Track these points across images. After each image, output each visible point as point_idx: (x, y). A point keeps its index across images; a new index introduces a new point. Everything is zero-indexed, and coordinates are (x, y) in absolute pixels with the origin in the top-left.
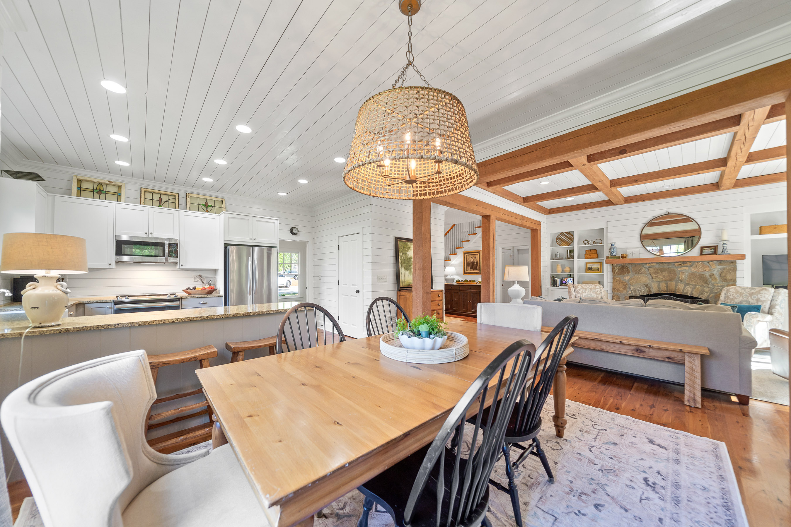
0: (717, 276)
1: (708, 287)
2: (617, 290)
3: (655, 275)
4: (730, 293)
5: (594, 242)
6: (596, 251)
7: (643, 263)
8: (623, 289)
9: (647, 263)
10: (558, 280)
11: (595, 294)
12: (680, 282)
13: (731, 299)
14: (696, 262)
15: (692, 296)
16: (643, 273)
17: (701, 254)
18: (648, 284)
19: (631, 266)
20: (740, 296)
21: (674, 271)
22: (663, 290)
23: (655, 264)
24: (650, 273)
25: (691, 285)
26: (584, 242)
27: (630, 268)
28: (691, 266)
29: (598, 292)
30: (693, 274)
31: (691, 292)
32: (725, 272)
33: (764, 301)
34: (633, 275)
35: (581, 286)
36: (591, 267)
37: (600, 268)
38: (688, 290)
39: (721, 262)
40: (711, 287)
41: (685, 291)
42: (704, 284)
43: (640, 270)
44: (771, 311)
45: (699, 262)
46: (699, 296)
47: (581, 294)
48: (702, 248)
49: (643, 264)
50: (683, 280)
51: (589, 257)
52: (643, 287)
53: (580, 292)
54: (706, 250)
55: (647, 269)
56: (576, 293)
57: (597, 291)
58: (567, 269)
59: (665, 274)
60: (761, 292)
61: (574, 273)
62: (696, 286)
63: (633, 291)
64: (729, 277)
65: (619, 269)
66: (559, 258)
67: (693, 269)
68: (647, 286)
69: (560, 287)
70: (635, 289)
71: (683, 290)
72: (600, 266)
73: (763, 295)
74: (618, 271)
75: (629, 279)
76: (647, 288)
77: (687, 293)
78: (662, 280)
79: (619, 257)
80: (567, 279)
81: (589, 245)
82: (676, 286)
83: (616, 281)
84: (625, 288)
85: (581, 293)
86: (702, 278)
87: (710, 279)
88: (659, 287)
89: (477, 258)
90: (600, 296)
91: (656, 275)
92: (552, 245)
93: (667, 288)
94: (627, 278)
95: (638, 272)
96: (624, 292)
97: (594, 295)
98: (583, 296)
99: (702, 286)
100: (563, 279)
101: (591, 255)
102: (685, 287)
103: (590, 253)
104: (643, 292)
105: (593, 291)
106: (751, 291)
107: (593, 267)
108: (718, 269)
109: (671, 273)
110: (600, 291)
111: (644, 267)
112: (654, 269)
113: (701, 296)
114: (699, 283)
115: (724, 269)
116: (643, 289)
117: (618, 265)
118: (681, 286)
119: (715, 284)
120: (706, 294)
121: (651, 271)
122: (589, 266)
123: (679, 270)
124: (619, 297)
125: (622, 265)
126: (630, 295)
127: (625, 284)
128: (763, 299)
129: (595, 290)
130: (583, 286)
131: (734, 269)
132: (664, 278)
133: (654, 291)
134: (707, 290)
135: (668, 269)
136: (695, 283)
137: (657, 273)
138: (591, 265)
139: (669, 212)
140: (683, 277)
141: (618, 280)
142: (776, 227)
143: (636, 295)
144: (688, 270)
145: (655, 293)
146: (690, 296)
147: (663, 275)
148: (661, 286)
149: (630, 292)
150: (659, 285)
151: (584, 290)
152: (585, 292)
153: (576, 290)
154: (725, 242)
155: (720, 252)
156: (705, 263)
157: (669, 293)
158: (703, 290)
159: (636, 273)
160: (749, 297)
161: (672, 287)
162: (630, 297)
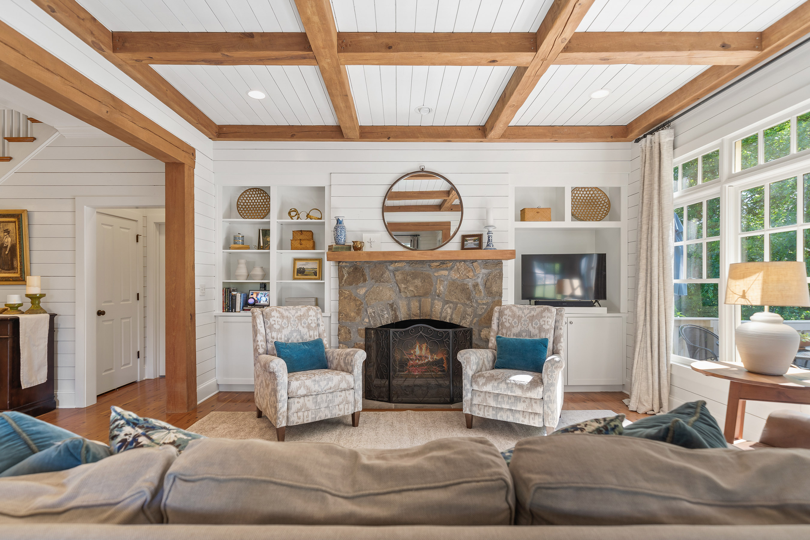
0: (481, 287)
1: (472, 306)
2: (347, 316)
3: (403, 286)
4: (506, 317)
5: (308, 216)
6: (310, 234)
7: (386, 262)
8: (355, 315)
9: (392, 262)
10: (238, 295)
11: (307, 330)
12: (437, 297)
13: (509, 329)
14: (456, 261)
15: (452, 322)
16: (387, 282)
17: (463, 248)
18: (393, 303)
19: (369, 267)
20: (519, 322)
21: (429, 277)
22: (414, 313)
23: (404, 264)
24: (397, 280)
25: (451, 302)
26: (289, 213)
27: (367, 271)
28: (451, 269)
29: (313, 325)
30: (453, 283)
31: (451, 316)
32: (490, 279)
33: (548, 330)
34: (371, 286)
35: (280, 313)
36: (303, 269)
37: (318, 270)
38: (447, 313)
39: (486, 263)
40: (475, 305)
41: (444, 315)
42: (466, 301)
43: (382, 275)
44: (557, 348)
45: (460, 261)
46: (460, 322)
47: (279, 331)
48: (464, 238)
49: (388, 264)
50: (441, 294)
51: (299, 246)
52: (387, 309)
53: (277, 327)
54: (469, 242)
55: (392, 274)
56: (268, 331)
57: (310, 322)
58: (258, 271)
59: (418, 282)
60: (544, 314)
61: (271, 281)
62: (457, 304)
63: (372, 317)
64: (495, 289)
65: (349, 273)
66: (241, 246)
67: (454, 275)
68: (392, 306)
69: (243, 313)
70: (374, 312)
71: (441, 313)
72: (318, 267)
73: (546, 319)
74: (348, 278)
75: (365, 293)
76: (392, 310)
77: (446, 317)
78: (413, 294)
79: (349, 248)
80: (257, 295)
81: (299, 220)
82: (432, 305)
83: (345, 298)
84: (358, 312)
85: (279, 329)
86: (464, 289)
87: (474, 293)
88: (409, 309)
89: (13, 234)
90: (315, 334)
91: (405, 284)
92: (228, 215)
93: (420, 309)
94: (362, 291)
95: (379, 279)
96: (357, 321)
97: (304, 331)
98: (283, 337)
99: (464, 304)
100: (250, 294)
101: (303, 242)
102: (443, 306)
103: (301, 237)
104: (387, 318)
105: (302, 322)
106: (530, 312)
107: (306, 269)
108: (483, 274)
109: (426, 281)
110: (315, 321)
111: (389, 270)
112: (403, 273)
113: (463, 321)
114: (460, 299)
115: (489, 274)
116: (385, 313)
117: (348, 264)
118: (438, 305)
119: (479, 301)
120: (469, 319)
121: (398, 276)
122: (299, 265)
123: (436, 274)
124: (349, 330)
125: (355, 264)
126: (367, 325)
127: (358, 303)
128: (546, 327)
129: (307, 320)
130: (284, 312)
131: (500, 275)
132: (417, 290)
133: (402, 316)
134: (469, 310)
135: (422, 273)
136: (456, 298)
137: (407, 280)
138: (303, 265)
139: (423, 167)
140: (441, 288)
141: (348, 296)
142: (539, 211)
143: (375, 325)
144: (448, 276)
145: (403, 320)
146: (450, 323)
147: (416, 284)
148: (412, 306)
149: (367, 320)
150: (409, 304)
151: (285, 321)
152: (287, 326)
153: (269, 322)
154: (491, 229)
155: (484, 245)
156: (467, 263)
157: (422, 318)
158: (465, 311)
159: (376, 281)
160: (530, 324)
161: (427, 308)
162: (366, 329)
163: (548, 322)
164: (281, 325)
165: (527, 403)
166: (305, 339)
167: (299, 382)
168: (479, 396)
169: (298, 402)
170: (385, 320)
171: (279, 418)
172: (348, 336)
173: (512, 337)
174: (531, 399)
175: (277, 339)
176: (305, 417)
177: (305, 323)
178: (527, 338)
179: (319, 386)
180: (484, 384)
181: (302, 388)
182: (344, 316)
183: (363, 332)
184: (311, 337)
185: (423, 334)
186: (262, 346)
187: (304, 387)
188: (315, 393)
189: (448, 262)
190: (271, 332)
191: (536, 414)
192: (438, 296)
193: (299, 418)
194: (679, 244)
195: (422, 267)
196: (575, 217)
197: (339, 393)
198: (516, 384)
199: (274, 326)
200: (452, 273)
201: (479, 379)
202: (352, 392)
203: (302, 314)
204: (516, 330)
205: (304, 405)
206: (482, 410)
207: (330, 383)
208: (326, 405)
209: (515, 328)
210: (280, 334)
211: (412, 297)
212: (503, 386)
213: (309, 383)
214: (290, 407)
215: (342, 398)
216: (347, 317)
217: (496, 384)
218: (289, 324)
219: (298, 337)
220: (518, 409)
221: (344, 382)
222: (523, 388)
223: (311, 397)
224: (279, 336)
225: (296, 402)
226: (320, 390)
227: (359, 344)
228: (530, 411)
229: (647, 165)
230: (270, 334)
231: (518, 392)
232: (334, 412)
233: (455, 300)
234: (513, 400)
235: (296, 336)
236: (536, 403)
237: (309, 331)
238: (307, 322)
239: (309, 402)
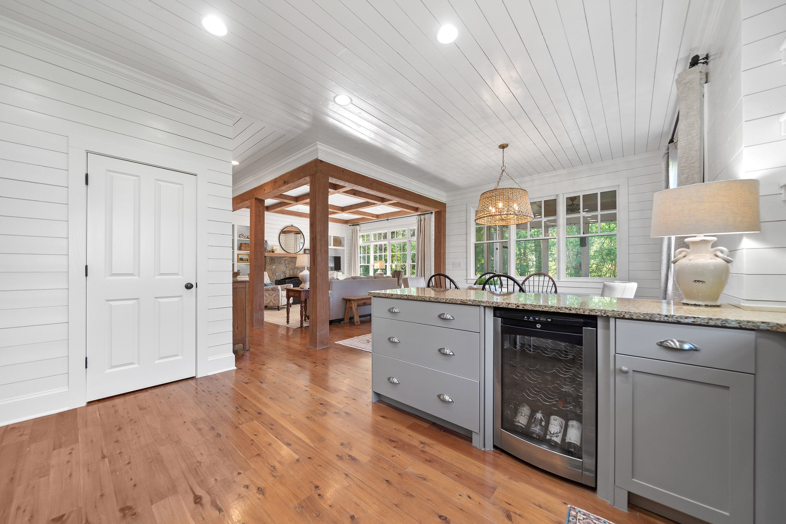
3: (288, 265)
5: (247, 237)
7: (282, 257)
9: (284, 257)
16: (282, 264)
17: (305, 253)
19: (277, 258)
22: (291, 275)
23: (288, 258)
24: (286, 264)
26: (239, 236)
27: (276, 260)
34: (276, 266)
37: (249, 259)
48: (305, 250)
52: (282, 273)
54: (307, 251)
55: (284, 261)
65: (270, 260)
68: (284, 272)
70: (278, 275)
74: (269, 262)
76: (284, 274)
79: (270, 251)
82: (297, 272)
83: (268, 269)
84: (273, 275)
93: (293, 273)
94: (274, 267)
95: (280, 263)
96: (273, 278)
101: (246, 248)
107: (244, 258)
111: (282, 260)
116: (282, 275)
117: (269, 257)
121: (286, 262)
122: (240, 257)
125: (272, 257)
126: (276, 279)
132: (292, 267)
133: (287, 276)
135: (294, 261)
137: (289, 263)
138: (242, 257)
139: (293, 225)
143: (279, 279)
150: (290, 272)
157: (294, 276)
161: (295, 273)
162: (276, 281)
170: (282, 277)
183: (274, 282)
185: (297, 281)
194: (360, 255)
195: (293, 259)
196: (334, 246)
211: (291, 269)
229: (353, 234)
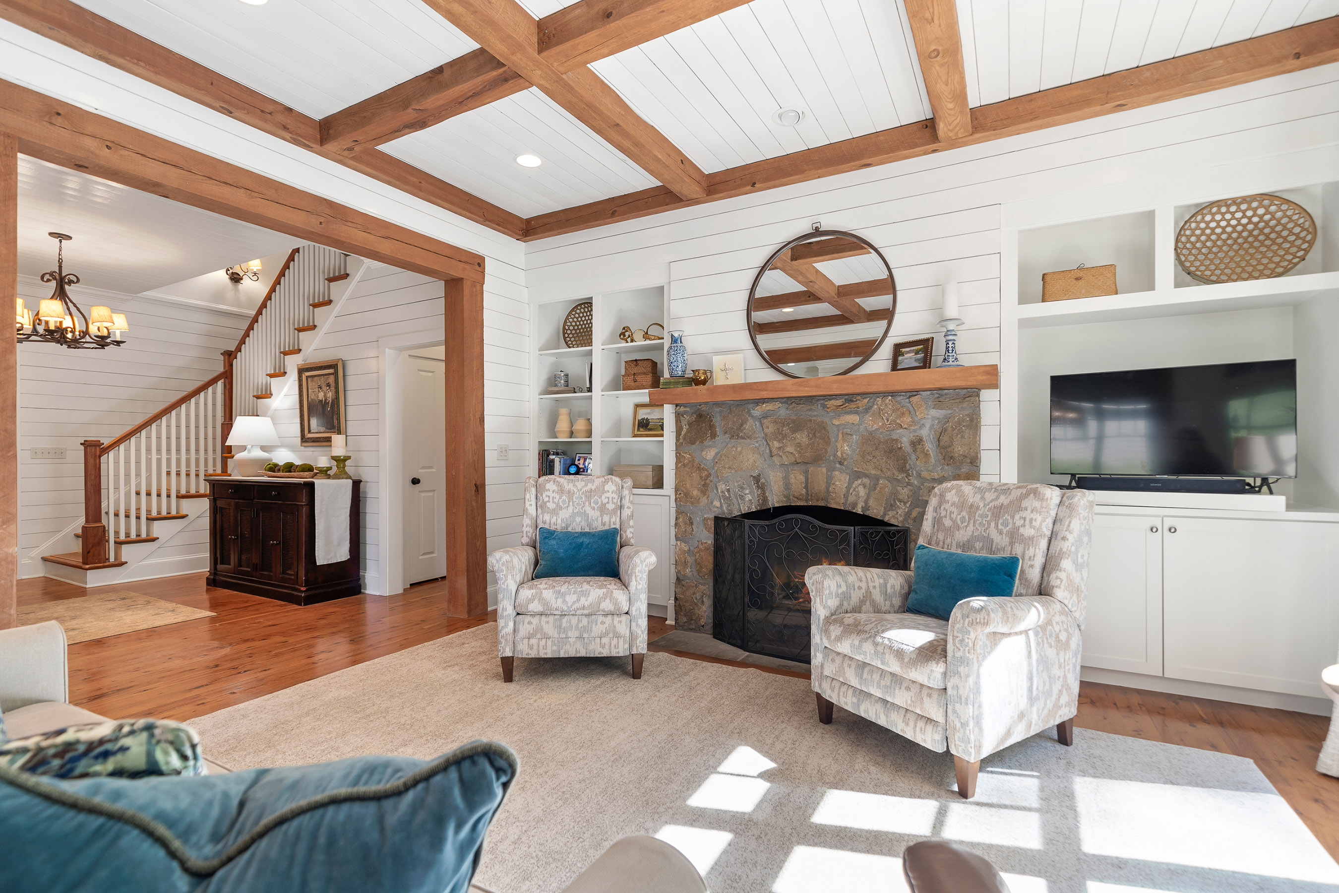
0: (930, 446)
1: (908, 484)
2: (687, 494)
3: (776, 444)
4: (947, 506)
5: (646, 336)
6: (649, 364)
7: (747, 401)
8: (699, 493)
9: (758, 402)
10: (557, 458)
11: (598, 513)
12: (838, 466)
13: (949, 531)
14: (877, 394)
15: (868, 513)
16: (749, 437)
18: (759, 475)
19: (720, 412)
21: (823, 427)
22: (796, 494)
23: (780, 405)
24: (766, 435)
25: (866, 476)
26: (620, 334)
27: (717, 420)
28: (867, 410)
29: (611, 506)
30: (870, 438)
31: (866, 502)
32: (950, 429)
33: (1031, 539)
34: (724, 444)
35: (558, 485)
36: (647, 420)
37: (658, 420)
38: (857, 496)
39: (939, 395)
40: (916, 483)
41: (851, 499)
42: (896, 473)
43: (742, 425)
44: (1049, 582)
45: (886, 394)
46: (885, 514)
47: (554, 512)
49: (751, 406)
50: (845, 459)
51: (633, 384)
52: (749, 486)
53: (551, 505)
54: (906, 356)
55: (758, 423)
57: (605, 501)
58: (581, 425)
59: (802, 437)
60: (1024, 504)
61: (594, 440)
62: (878, 480)
63: (726, 499)
64: (959, 449)
65: (690, 424)
66: (563, 388)
67: (871, 423)
68: (757, 479)
70: (728, 491)
71: (846, 496)
73: (1027, 514)
74: (688, 431)
75: (714, 458)
76: (758, 487)
77: (855, 505)
78: (793, 459)
79: (690, 381)
81: (634, 344)
82: (829, 480)
83: (684, 465)
85: (554, 510)
86: (892, 450)
87: (913, 457)
88: (787, 486)
89: (332, 388)
90: (613, 520)
91: (779, 441)
92: (552, 344)
93: (806, 487)
94: (710, 454)
95: (736, 433)
96: (702, 504)
97: (594, 514)
98: (559, 522)
99: (893, 480)
100: (577, 458)
101: (638, 378)
102: (851, 483)
103: (636, 370)
104: (749, 502)
105: (592, 501)
106: (997, 498)
107: (650, 420)
108: (933, 418)
109: (818, 435)
110: (615, 501)
111: (752, 416)
112: (775, 422)
113: (891, 513)
114: (885, 470)
115: (947, 419)
116: (747, 492)
117: (688, 409)
118: (841, 481)
119: (925, 474)
120: (902, 509)
121: (768, 427)
122: (643, 414)
123: (836, 422)
124: (690, 518)
125: (698, 409)
126: (717, 512)
127: (704, 475)
128: (1027, 532)
129: (600, 497)
130: (566, 484)
131: (971, 420)
132: (800, 452)
133: (775, 500)
134: (904, 492)
135: (811, 420)
136: (876, 468)
137: (782, 434)
138: (646, 414)
139: (818, 225)
140: (845, 448)
141: (690, 461)
142: (1081, 274)
143: (731, 512)
144: (859, 425)
145: (777, 505)
146: (864, 515)
147: (798, 441)
148: (793, 481)
149: (717, 503)
150: (786, 478)
151: (564, 497)
152: (567, 505)
153: (541, 498)
154: (951, 326)
155: (937, 360)
156: (899, 399)
157: (810, 503)
158: (894, 495)
159: (732, 437)
160: (993, 524)
161: (820, 485)
162: (717, 519)
163: (1031, 520)
164: (558, 504)
165: (912, 694)
166: (594, 527)
167: (534, 591)
168: (833, 660)
169: (530, 623)
170: (747, 504)
171: (500, 643)
172: (689, 529)
173: (953, 550)
174: (922, 685)
175: (550, 524)
176: (541, 647)
177: (596, 503)
178: (984, 554)
179: (564, 601)
180: (839, 639)
181: (536, 601)
182: (682, 495)
183: (711, 523)
184: (604, 524)
185: (800, 533)
186: (527, 534)
187: (539, 600)
188: (559, 613)
189: (859, 397)
190: (543, 513)
191: (929, 720)
192: (841, 463)
193: (531, 647)
195: (810, 410)
196: (1193, 276)
197: (601, 619)
198: (891, 648)
199: (548, 504)
200: (868, 418)
201: (832, 628)
202: (624, 618)
203: (593, 488)
204: (962, 535)
205: (539, 629)
206: (836, 691)
207: (583, 599)
208: (577, 634)
209: (962, 532)
210: (555, 518)
211: (792, 464)
212: (868, 647)
213: (548, 594)
214: (517, 629)
215: (605, 626)
216: (686, 497)
217: (857, 642)
218: (571, 503)
219: (584, 523)
220: (898, 701)
221: (608, 600)
222: (903, 659)
223: (551, 618)
224: (554, 520)
225: (526, 622)
226: (565, 608)
227: (706, 543)
228: (918, 711)
230: (541, 516)
231: (894, 666)
232: (591, 647)
233: (873, 472)
234: (887, 680)
235: (581, 521)
236: (930, 696)
237: (602, 515)
238: (599, 500)
239: (548, 626)
